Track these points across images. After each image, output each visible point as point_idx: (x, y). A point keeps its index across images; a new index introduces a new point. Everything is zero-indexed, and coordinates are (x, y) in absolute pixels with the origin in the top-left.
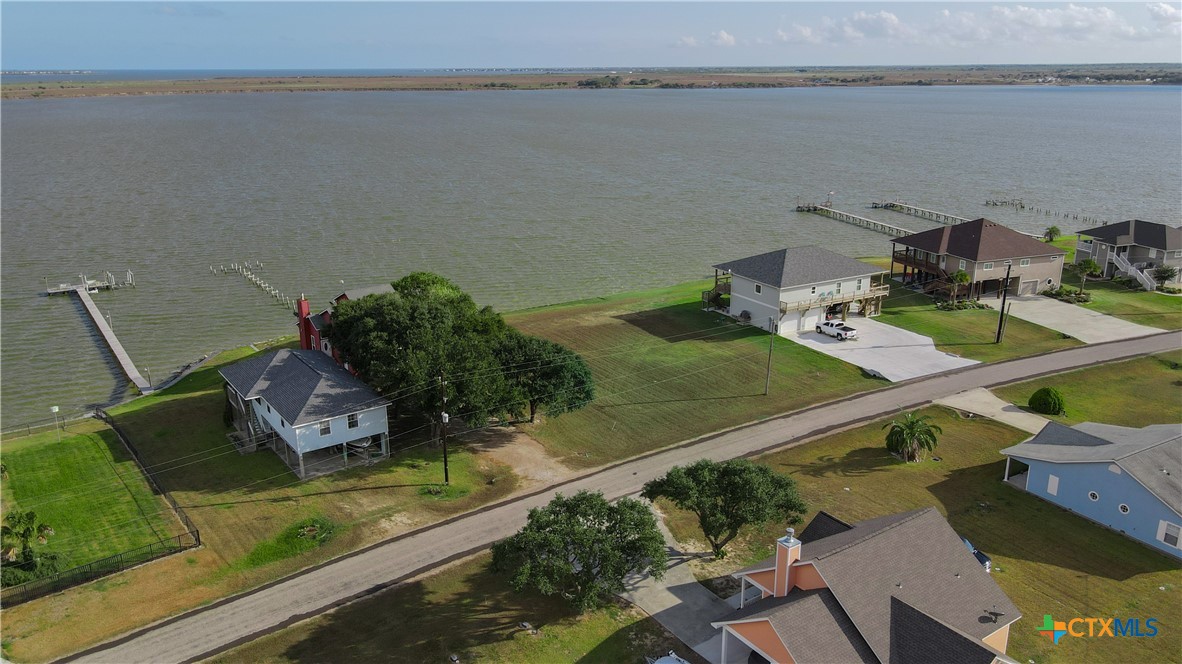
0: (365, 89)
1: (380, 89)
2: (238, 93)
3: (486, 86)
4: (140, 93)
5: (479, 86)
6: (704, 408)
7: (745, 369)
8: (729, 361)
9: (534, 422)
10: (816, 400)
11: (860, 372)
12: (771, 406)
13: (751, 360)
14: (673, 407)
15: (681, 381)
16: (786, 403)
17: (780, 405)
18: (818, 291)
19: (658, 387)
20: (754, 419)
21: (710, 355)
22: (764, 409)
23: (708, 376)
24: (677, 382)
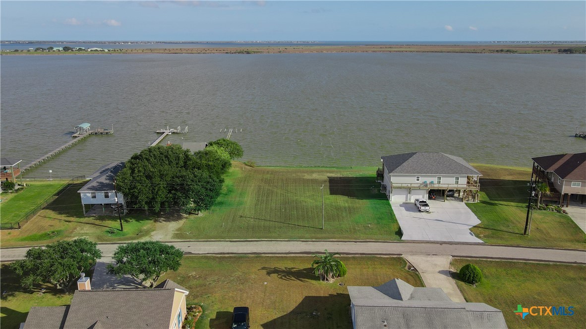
0: (428, 52)
1: (436, 52)
2: (365, 52)
3: (497, 51)
4: (322, 51)
5: (492, 51)
6: (281, 227)
7: (338, 214)
8: (338, 208)
9: (199, 215)
10: (340, 238)
11: (397, 230)
12: (313, 235)
13: (350, 211)
14: (267, 223)
15: (295, 213)
16: (324, 235)
17: (319, 236)
18: (422, 180)
19: (279, 213)
20: (288, 238)
21: (334, 204)
22: (307, 235)
23: (312, 214)
24: (293, 213)
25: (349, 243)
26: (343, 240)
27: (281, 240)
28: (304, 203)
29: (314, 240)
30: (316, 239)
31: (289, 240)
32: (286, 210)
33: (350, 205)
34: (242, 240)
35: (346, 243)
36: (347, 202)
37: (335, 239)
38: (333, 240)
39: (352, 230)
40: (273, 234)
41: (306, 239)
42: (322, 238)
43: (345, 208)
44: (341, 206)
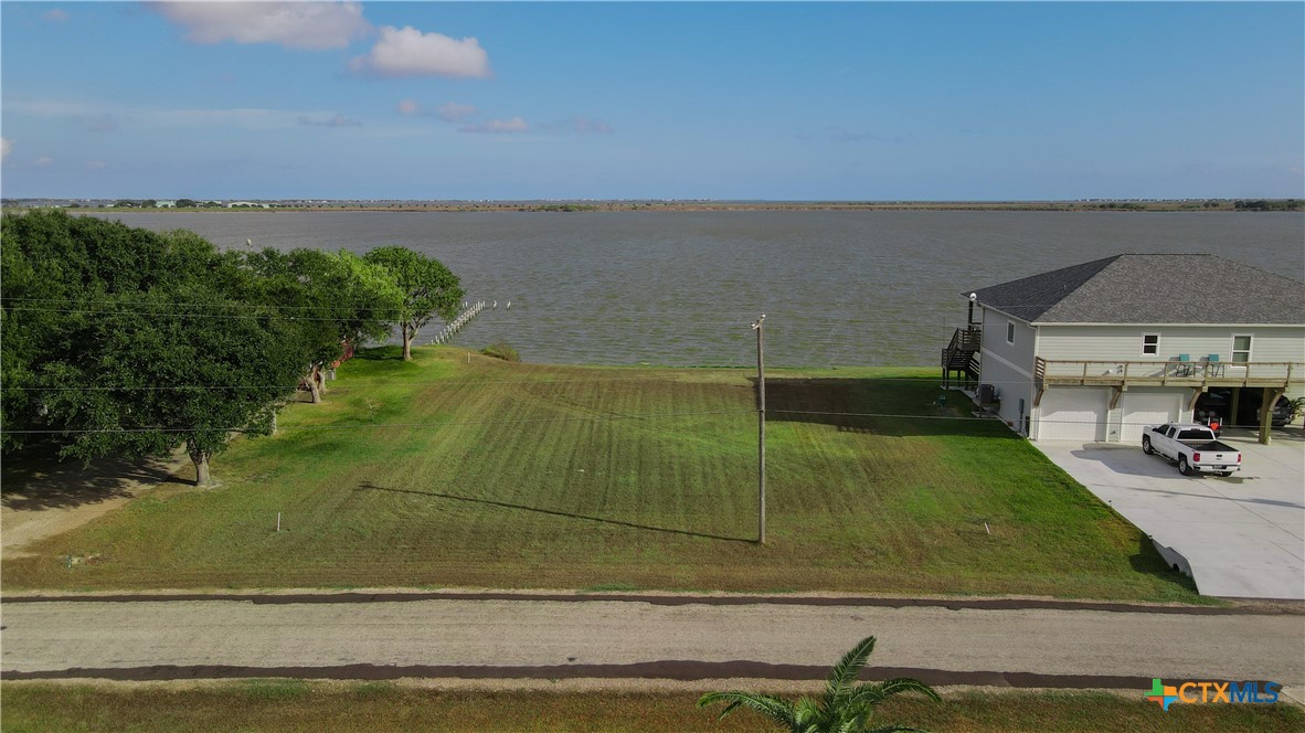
3: (1101, 207)
6: (555, 536)
7: (822, 486)
8: (819, 465)
9: (202, 487)
10: (858, 584)
11: (1135, 549)
12: (715, 571)
13: (873, 472)
14: (496, 518)
15: (633, 479)
16: (768, 572)
17: (741, 573)
18: (1168, 347)
19: (560, 482)
20: (578, 584)
21: (797, 451)
22: (683, 572)
23: (706, 483)
24: (621, 479)
25: (914, 610)
26: (878, 596)
27: (541, 592)
28: (674, 449)
29: (718, 594)
30: (728, 588)
31: (583, 592)
32: (592, 470)
33: (868, 454)
34: (329, 592)
35: (902, 611)
36: (850, 443)
37: (833, 587)
38: (825, 594)
39: (910, 551)
40: (511, 568)
41: (675, 587)
42: (760, 585)
43: (848, 463)
44: (830, 456)
